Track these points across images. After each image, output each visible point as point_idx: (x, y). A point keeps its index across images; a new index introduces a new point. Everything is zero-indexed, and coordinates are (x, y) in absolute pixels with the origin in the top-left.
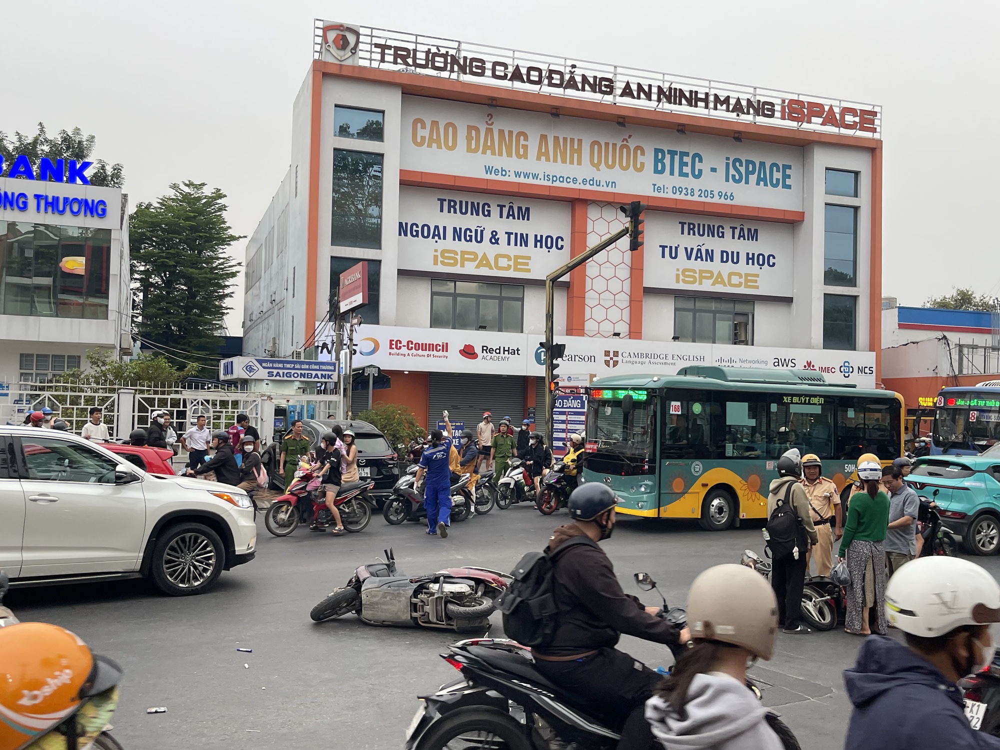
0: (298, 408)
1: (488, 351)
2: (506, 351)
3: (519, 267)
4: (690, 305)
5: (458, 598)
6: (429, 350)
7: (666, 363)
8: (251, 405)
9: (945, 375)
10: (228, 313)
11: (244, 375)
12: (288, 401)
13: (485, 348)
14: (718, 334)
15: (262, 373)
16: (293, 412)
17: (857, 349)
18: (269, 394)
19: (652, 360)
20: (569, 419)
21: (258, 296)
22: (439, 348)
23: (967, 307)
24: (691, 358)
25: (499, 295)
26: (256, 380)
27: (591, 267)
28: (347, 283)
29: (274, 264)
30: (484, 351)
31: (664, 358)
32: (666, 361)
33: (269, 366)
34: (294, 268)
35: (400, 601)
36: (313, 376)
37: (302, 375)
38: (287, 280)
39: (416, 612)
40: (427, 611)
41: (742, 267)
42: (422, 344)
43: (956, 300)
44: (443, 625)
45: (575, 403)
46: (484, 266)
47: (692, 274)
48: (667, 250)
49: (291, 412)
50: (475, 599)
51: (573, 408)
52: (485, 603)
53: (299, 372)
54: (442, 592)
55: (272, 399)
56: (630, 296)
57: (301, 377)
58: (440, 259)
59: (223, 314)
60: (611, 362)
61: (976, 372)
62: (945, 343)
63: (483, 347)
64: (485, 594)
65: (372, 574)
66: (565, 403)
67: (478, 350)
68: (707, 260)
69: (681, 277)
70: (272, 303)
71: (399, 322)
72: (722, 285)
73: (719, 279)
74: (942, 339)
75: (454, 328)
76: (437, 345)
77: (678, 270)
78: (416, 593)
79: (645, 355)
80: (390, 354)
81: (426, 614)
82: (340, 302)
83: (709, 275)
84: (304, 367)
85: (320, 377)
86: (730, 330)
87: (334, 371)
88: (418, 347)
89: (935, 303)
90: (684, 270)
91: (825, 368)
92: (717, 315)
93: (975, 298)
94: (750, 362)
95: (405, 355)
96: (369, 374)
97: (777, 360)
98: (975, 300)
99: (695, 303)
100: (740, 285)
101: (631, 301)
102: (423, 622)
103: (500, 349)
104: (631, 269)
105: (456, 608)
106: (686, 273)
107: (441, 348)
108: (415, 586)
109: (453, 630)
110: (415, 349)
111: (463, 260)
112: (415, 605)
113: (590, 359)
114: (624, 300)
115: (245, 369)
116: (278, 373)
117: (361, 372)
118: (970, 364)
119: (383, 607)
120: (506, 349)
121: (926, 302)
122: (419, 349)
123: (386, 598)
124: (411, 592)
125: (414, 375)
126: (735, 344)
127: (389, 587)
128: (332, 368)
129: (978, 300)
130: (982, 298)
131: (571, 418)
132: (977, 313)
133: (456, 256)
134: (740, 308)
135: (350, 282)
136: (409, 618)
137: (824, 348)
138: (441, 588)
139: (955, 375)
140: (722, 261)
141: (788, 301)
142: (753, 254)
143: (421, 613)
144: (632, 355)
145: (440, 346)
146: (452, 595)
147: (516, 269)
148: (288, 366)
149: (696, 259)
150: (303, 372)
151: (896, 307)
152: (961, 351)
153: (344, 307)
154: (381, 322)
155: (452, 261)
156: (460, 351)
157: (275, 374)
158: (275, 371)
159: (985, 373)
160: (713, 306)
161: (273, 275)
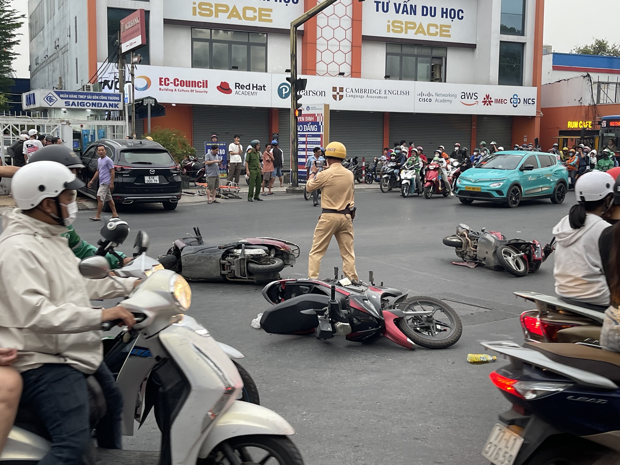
0: (91, 131)
1: (240, 87)
2: (255, 87)
3: (263, 17)
4: (397, 50)
5: (257, 258)
6: (192, 86)
7: (380, 97)
8: (53, 129)
9: (587, 105)
10: (16, 58)
11: (46, 105)
12: (82, 126)
13: (238, 85)
14: (419, 74)
15: (60, 103)
16: (87, 135)
17: (523, 85)
18: (67, 120)
19: (369, 95)
20: (308, 140)
21: (42, 43)
22: (200, 84)
23: (602, 53)
24: (399, 93)
25: (247, 41)
26: (55, 108)
27: (321, 19)
28: (127, 27)
29: (56, 15)
30: (237, 87)
31: (379, 93)
32: (380, 95)
33: (65, 96)
34: (76, 17)
35: (211, 263)
36: (103, 105)
37: (93, 104)
38: (70, 28)
39: (224, 270)
40: (233, 269)
41: (439, 20)
42: (186, 81)
43: (594, 48)
44: (246, 278)
45: (313, 128)
46: (235, 16)
47: (399, 25)
48: (380, 5)
49: (84, 135)
50: (270, 259)
51: (312, 131)
52: (277, 262)
53: (91, 102)
54: (244, 255)
55: (70, 124)
56: (352, 43)
57: (92, 106)
58: (198, 10)
59: (12, 59)
60: (338, 96)
61: (609, 101)
62: (588, 80)
63: (236, 84)
64: (276, 256)
65: (187, 244)
66: (305, 128)
67: (232, 87)
68: (411, 14)
69: (391, 28)
70: (56, 48)
71: (166, 63)
72: (422, 34)
73: (420, 29)
74: (586, 76)
75: (211, 68)
76: (198, 82)
77: (389, 21)
78: (224, 256)
79: (363, 91)
80: (160, 89)
81: (232, 272)
82: (121, 44)
83: (413, 26)
84: (94, 97)
85: (108, 106)
86: (428, 70)
87: (120, 101)
88: (183, 83)
89: (579, 50)
90: (394, 22)
91: (500, 100)
92: (418, 58)
93: (608, 46)
94: (444, 95)
95: (172, 91)
96: (147, 104)
97: (463, 94)
98: (608, 48)
99: (402, 49)
100: (436, 34)
101: (352, 46)
102: (230, 278)
103: (249, 86)
104: (353, 20)
105: (256, 266)
106: (396, 24)
107: (202, 84)
108: (223, 251)
109: (253, 282)
110: (181, 85)
111: (217, 11)
112: (223, 265)
113: (321, 93)
114: (346, 46)
115: (45, 99)
116: (73, 102)
117: (140, 102)
118: (605, 96)
119: (198, 267)
120: (255, 85)
121: (573, 50)
122: (184, 86)
123: (200, 261)
124: (220, 256)
125: (180, 107)
126: (432, 81)
127: (203, 252)
128: (118, 98)
129: (610, 48)
130: (614, 46)
131: (309, 139)
132: (610, 58)
133: (211, 8)
134: (436, 53)
135: (130, 26)
136: (219, 275)
137: (500, 83)
138: (243, 252)
139: (595, 104)
140: (423, 15)
141: (472, 47)
142: (447, 9)
143: (229, 271)
144: (354, 90)
145: (201, 83)
146: (252, 257)
147: (260, 20)
148: (82, 97)
149: (403, 13)
150: (94, 102)
151: (551, 53)
152: (599, 86)
153: (125, 47)
154: (151, 63)
155: (208, 13)
156: (218, 87)
157: (71, 103)
158: (71, 101)
159: (615, 102)
160: (416, 51)
161: (56, 24)
